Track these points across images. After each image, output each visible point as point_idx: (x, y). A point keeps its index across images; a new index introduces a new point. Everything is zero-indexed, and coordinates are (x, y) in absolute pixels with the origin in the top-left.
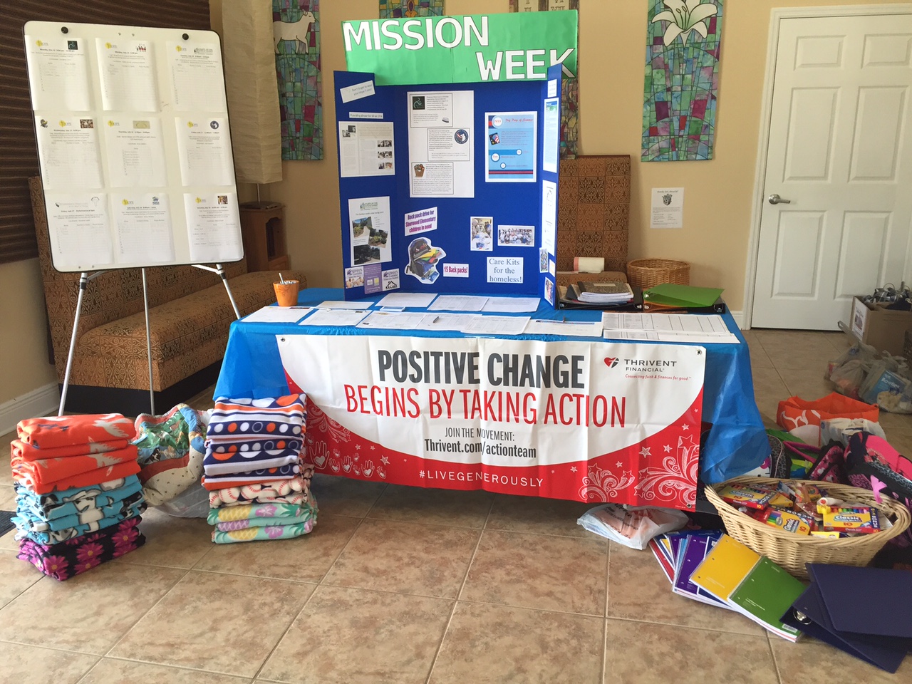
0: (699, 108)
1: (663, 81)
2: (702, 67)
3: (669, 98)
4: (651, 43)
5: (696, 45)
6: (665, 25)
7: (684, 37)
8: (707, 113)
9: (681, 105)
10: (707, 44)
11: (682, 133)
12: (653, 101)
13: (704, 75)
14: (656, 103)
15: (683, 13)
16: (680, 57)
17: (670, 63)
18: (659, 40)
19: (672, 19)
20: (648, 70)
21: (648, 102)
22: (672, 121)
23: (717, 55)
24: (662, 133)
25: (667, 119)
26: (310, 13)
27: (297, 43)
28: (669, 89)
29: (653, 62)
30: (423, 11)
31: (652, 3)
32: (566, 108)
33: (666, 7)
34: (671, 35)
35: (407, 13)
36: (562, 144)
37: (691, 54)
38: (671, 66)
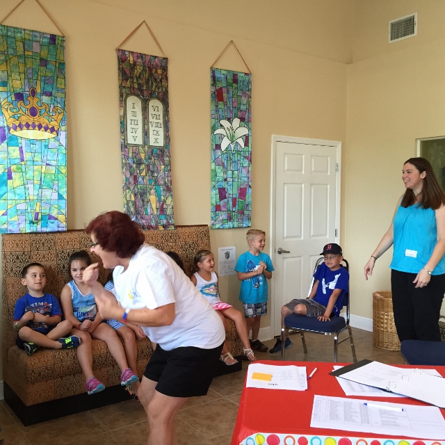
0: (242, 193)
1: (222, 174)
2: (243, 167)
3: (226, 186)
4: (214, 148)
5: (238, 152)
6: (221, 137)
7: (232, 146)
8: (247, 197)
9: (233, 191)
10: (245, 152)
11: (234, 210)
12: (216, 187)
13: (244, 171)
14: (219, 189)
15: (231, 131)
16: (231, 159)
17: (225, 162)
18: (218, 147)
19: (225, 134)
20: (213, 166)
21: (214, 187)
22: (228, 201)
23: (250, 159)
24: (223, 209)
25: (226, 200)
28: (225, 180)
29: (216, 160)
30: (45, 99)
31: (213, 121)
32: (164, 190)
33: (221, 126)
34: (225, 144)
35: (29, 98)
36: (163, 217)
37: (236, 157)
38: (225, 164)
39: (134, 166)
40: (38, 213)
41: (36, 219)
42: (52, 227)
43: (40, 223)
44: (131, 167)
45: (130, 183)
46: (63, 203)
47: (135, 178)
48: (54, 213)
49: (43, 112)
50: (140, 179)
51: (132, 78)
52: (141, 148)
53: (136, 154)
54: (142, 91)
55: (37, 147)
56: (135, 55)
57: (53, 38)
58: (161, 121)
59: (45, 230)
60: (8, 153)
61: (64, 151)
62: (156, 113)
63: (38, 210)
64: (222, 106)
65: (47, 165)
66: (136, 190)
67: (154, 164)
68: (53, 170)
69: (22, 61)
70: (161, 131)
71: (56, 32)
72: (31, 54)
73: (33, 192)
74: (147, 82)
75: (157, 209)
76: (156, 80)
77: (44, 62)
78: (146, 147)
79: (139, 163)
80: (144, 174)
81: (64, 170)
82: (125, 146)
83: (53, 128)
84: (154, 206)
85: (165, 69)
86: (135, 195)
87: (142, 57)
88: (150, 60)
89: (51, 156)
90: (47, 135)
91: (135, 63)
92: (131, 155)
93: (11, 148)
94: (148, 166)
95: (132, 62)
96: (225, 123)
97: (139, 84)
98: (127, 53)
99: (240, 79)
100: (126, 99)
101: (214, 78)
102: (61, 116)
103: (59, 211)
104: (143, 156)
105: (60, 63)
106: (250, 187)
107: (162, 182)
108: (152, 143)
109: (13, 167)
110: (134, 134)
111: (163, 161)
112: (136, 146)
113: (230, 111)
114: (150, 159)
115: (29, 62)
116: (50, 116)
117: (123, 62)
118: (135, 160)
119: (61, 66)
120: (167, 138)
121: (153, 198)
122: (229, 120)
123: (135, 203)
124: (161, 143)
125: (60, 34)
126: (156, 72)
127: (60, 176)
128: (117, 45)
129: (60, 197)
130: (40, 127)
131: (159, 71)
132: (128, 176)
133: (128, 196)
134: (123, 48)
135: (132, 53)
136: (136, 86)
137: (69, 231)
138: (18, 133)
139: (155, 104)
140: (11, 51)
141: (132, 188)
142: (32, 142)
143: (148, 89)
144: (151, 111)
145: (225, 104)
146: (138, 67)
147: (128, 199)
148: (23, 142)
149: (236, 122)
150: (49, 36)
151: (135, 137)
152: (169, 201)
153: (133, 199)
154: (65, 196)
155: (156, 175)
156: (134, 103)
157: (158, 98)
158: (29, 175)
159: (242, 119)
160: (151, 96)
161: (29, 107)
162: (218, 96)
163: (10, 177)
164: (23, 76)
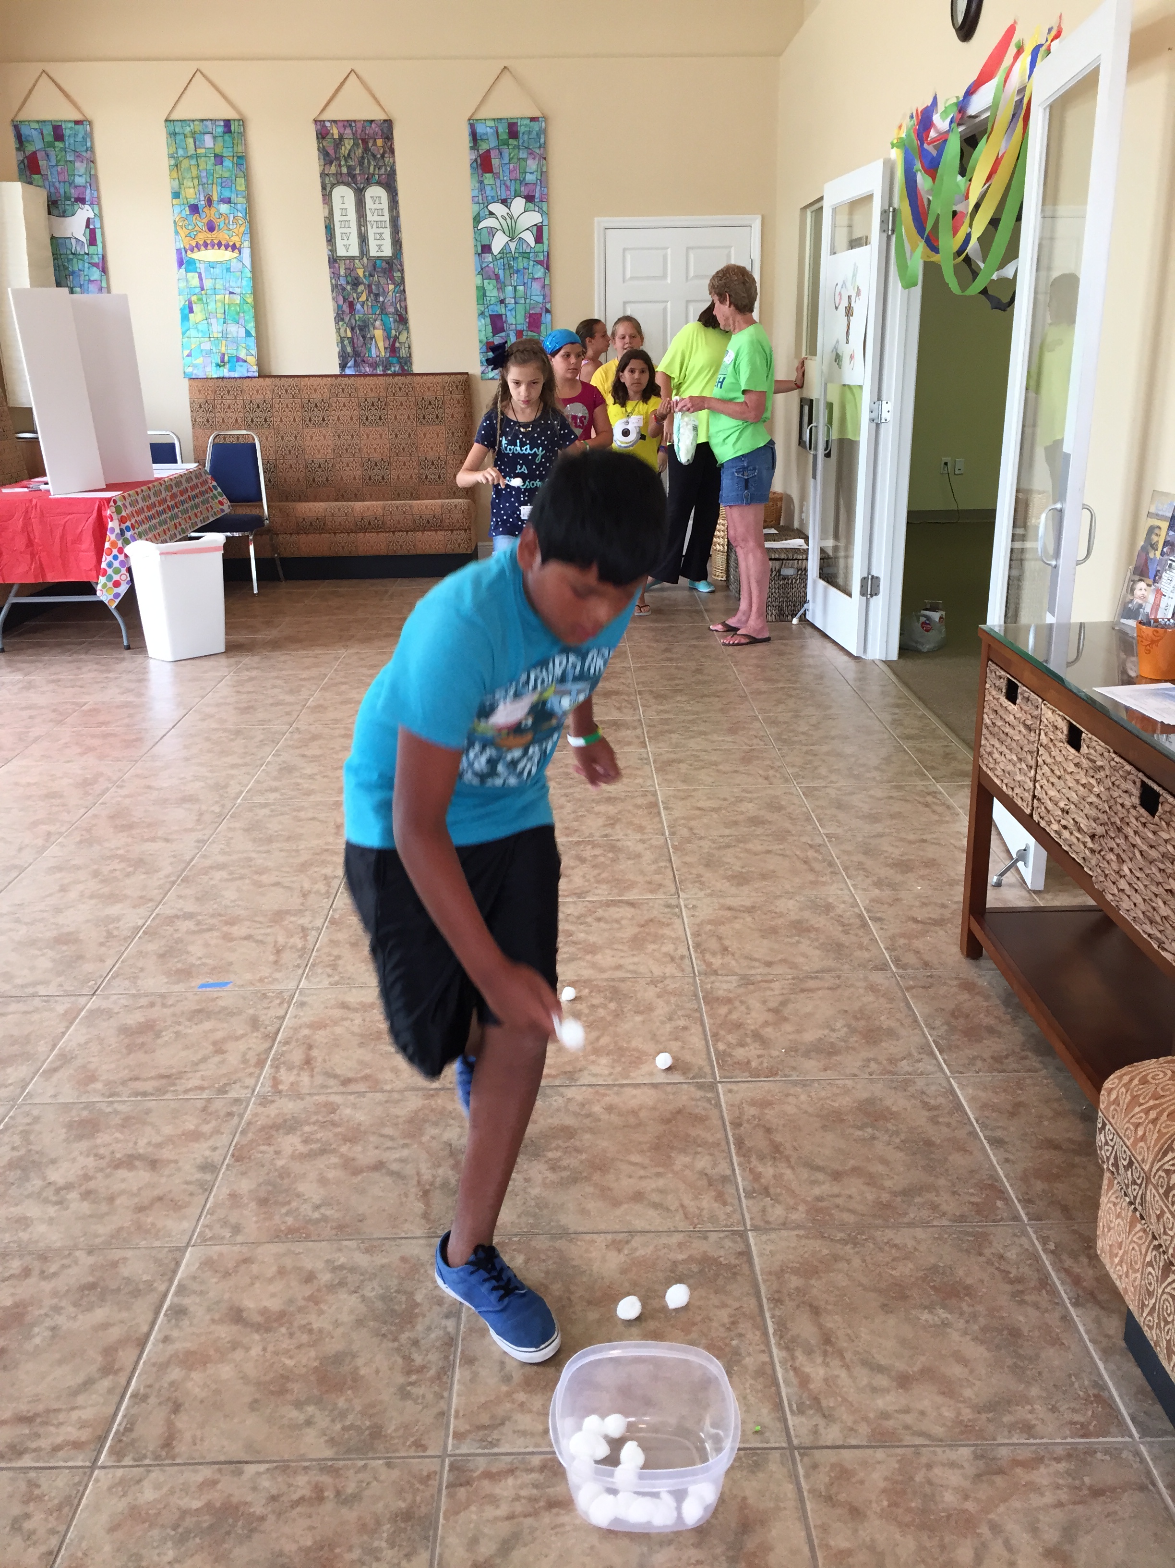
0: (534, 322)
1: (495, 293)
2: (534, 279)
3: (503, 311)
4: (480, 251)
5: (525, 255)
6: (492, 232)
7: (513, 246)
8: (543, 327)
9: (516, 320)
10: (536, 253)
12: (487, 314)
13: (536, 287)
14: (491, 316)
15: (509, 220)
16: (510, 267)
17: (501, 272)
18: (486, 248)
19: (499, 227)
20: (478, 280)
21: (482, 314)
22: (508, 335)
23: (547, 265)
25: (503, 334)
26: (87, 207)
27: (73, 241)
28: (502, 302)
29: (483, 271)
30: (224, 208)
31: (476, 208)
32: (395, 321)
33: (491, 213)
34: (498, 243)
35: (205, 210)
36: (394, 360)
37: (521, 264)
38: (501, 276)
39: (349, 287)
40: (223, 355)
41: (223, 361)
42: (240, 371)
43: (227, 366)
44: (344, 289)
45: (343, 312)
46: (252, 342)
47: (351, 305)
48: (242, 354)
49: (222, 225)
50: (358, 306)
51: (338, 159)
52: (357, 261)
53: (350, 270)
54: (354, 177)
55: (217, 271)
56: (340, 124)
57: (227, 123)
58: (386, 217)
59: (232, 375)
60: (187, 281)
61: (249, 275)
62: (377, 206)
63: (223, 350)
64: (492, 182)
65: (231, 293)
66: (353, 322)
67: (378, 284)
68: (237, 299)
69: (193, 162)
70: (387, 233)
71: (231, 114)
72: (203, 151)
73: (217, 328)
74: (361, 163)
75: (385, 348)
76: (374, 156)
77: (219, 159)
78: (365, 259)
79: (356, 283)
80: (363, 298)
81: (250, 300)
82: (334, 260)
83: (234, 244)
84: (381, 345)
85: (388, 137)
86: (352, 329)
87: (350, 126)
88: (364, 128)
89: (234, 284)
90: (227, 255)
91: (341, 138)
92: (342, 272)
93: (190, 275)
94: (370, 286)
95: (336, 136)
96: (497, 208)
97: (349, 167)
98: (328, 124)
99: (522, 129)
100: (331, 192)
101: (474, 136)
102: (242, 229)
103: (247, 351)
104: (360, 272)
105: (238, 157)
106: (548, 311)
107: (392, 310)
108: (373, 253)
109: (194, 298)
110: (345, 242)
111: (392, 278)
112: (352, 258)
113: (507, 187)
114: (371, 275)
115: (202, 161)
116: (229, 230)
117: (323, 138)
118: (349, 279)
119: (242, 160)
120: (397, 243)
121: (379, 333)
122: (504, 202)
123: (352, 341)
124: (387, 252)
125: (237, 117)
126: (375, 144)
127: (246, 307)
128: (314, 116)
129: (248, 334)
130: (219, 245)
131: (380, 142)
132: (341, 302)
133: (342, 330)
134: (323, 118)
135: (335, 122)
136: (344, 170)
137: (259, 376)
138: (196, 255)
139: (376, 195)
140: (181, 152)
141: (347, 319)
142: (212, 265)
143: (362, 172)
144: (369, 204)
145: (496, 176)
146: (346, 142)
147: (343, 335)
148: (202, 268)
149: (518, 204)
150: (222, 123)
151: (347, 247)
152: (403, 338)
153: (349, 334)
154: (254, 333)
155: (381, 299)
156: (344, 196)
157: (379, 183)
158: (212, 307)
159: (530, 198)
160: (369, 182)
161: (205, 221)
162: (483, 164)
163: (191, 311)
164: (196, 181)
